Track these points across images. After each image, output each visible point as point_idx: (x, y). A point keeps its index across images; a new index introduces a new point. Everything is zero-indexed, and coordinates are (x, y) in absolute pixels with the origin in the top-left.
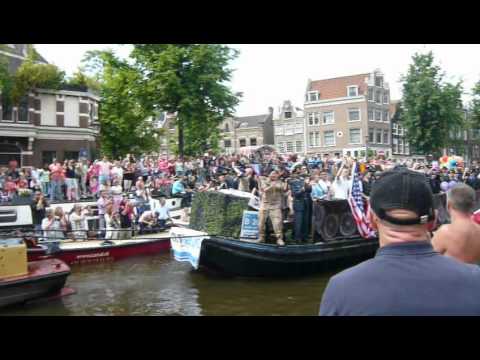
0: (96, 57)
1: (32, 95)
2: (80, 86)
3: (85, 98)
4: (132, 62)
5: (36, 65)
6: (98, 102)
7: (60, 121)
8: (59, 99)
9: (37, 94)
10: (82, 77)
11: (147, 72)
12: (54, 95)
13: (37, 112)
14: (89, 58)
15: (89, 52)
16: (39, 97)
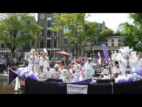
0: (123, 25)
1: (105, 38)
2: (118, 34)
3: (119, 38)
4: (134, 25)
5: (106, 30)
6: (123, 38)
7: (113, 45)
8: (112, 39)
9: (106, 38)
10: (119, 32)
11: (139, 27)
12: (111, 38)
13: (107, 43)
14: (120, 26)
15: (121, 24)
16: (107, 39)
